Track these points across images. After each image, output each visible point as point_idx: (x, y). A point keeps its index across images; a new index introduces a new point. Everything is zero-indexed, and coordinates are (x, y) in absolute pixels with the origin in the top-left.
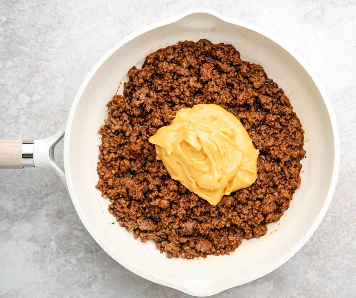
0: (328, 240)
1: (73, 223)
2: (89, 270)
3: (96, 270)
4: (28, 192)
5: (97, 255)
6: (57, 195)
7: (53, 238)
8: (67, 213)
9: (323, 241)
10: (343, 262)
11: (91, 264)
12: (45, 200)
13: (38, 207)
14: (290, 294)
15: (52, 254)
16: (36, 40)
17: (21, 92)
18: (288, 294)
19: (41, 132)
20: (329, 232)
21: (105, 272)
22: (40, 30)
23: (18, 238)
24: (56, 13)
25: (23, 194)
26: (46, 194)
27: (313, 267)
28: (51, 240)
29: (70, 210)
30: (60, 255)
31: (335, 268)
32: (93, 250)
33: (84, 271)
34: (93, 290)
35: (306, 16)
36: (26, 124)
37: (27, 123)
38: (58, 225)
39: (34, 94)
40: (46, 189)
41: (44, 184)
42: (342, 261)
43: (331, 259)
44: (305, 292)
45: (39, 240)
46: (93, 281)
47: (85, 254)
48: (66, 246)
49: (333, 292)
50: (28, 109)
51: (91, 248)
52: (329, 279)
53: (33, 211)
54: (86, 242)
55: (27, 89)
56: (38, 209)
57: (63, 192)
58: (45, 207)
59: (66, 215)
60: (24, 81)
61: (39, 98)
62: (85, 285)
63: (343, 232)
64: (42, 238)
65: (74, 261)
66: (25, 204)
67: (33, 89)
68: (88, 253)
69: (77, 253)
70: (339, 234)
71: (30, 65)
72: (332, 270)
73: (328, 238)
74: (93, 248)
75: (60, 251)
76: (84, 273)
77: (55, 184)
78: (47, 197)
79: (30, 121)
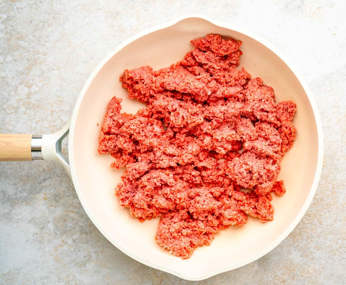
0: (311, 222)
1: (68, 206)
2: (84, 250)
3: (90, 250)
4: (27, 177)
5: (91, 236)
6: (54, 180)
7: (51, 220)
8: (64, 197)
9: (306, 223)
10: (326, 243)
11: (86, 244)
12: (43, 184)
13: (37, 191)
14: (275, 273)
15: (50, 235)
16: (34, 35)
17: (21, 84)
18: (272, 274)
19: (39, 121)
20: (311, 213)
21: (98, 252)
22: (37, 26)
23: (19, 220)
24: (52, 10)
25: (23, 179)
26: (44, 179)
27: (296, 248)
28: (49, 222)
29: (66, 194)
30: (57, 236)
31: (318, 248)
32: (88, 231)
33: (80, 251)
34: (88, 269)
35: (287, 6)
36: (25, 114)
37: (26, 112)
38: (55, 207)
39: (32, 86)
40: (44, 174)
41: (42, 170)
42: (324, 242)
43: (314, 239)
44: (289, 272)
45: (38, 222)
46: (88, 260)
47: (80, 235)
48: (62, 227)
49: (316, 272)
50: (27, 100)
51: (86, 230)
52: (313, 259)
53: (32, 195)
54: (80, 224)
55: (25, 81)
56: (37, 192)
57: (60, 176)
58: (43, 191)
59: (62, 198)
60: (22, 73)
61: (37, 89)
62: (80, 264)
63: (325, 213)
64: (41, 220)
65: (70, 241)
66: (25, 188)
67: (31, 81)
68: (83, 234)
69: (73, 234)
70: (321, 216)
71: (28, 59)
72: (314, 251)
73: (311, 219)
74: (87, 230)
75: (56, 232)
76: (79, 253)
77: (52, 169)
78: (45, 182)
79: (28, 111)
